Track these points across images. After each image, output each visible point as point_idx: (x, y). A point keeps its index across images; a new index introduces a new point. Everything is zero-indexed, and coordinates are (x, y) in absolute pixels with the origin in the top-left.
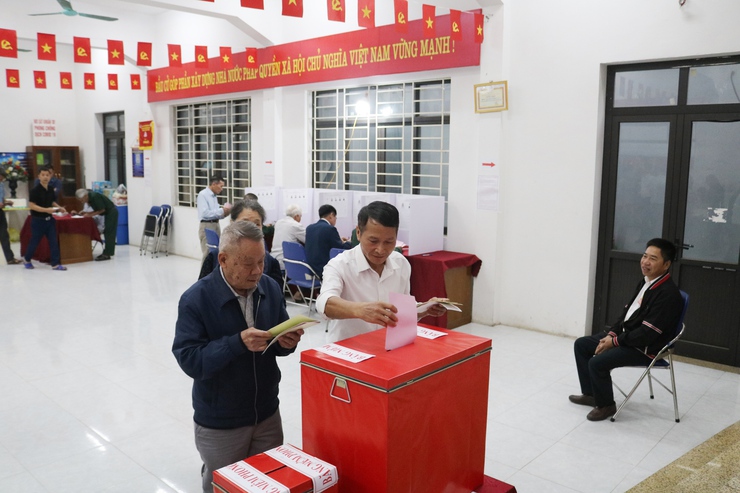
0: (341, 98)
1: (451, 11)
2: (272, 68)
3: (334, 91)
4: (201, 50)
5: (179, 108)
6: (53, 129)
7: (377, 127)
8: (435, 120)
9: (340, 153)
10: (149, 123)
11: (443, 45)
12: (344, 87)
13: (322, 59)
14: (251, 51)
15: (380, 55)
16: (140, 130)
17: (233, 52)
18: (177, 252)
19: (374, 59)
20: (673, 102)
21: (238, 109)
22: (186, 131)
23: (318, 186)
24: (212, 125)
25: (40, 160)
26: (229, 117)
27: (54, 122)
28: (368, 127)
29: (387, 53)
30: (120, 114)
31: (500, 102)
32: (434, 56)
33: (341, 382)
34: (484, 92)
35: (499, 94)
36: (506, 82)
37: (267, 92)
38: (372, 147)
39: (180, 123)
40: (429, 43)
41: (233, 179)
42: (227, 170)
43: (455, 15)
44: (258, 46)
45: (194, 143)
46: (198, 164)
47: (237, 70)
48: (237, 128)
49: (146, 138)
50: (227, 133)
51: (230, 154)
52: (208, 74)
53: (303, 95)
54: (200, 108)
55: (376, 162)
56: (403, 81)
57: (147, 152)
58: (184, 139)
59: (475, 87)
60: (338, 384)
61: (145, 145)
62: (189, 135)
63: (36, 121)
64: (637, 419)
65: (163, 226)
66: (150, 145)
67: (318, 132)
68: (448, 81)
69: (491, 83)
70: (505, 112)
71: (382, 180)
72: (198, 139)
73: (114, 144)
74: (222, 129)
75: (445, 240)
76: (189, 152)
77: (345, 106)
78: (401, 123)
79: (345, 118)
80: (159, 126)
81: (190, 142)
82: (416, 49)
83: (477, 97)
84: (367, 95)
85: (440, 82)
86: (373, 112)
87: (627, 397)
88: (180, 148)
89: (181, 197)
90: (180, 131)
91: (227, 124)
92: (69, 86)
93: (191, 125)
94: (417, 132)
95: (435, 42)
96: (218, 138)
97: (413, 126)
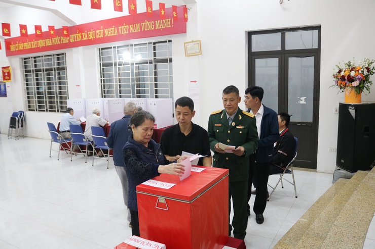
0: (115, 51)
1: (173, 6)
2: (77, 37)
3: (111, 48)
4: (38, 28)
5: (25, 59)
7: (135, 65)
8: (165, 61)
9: (116, 79)
10: (8, 67)
11: (167, 23)
12: (116, 46)
13: (104, 31)
14: (65, 28)
15: (135, 29)
16: (3, 71)
17: (56, 28)
18: (29, 136)
19: (132, 31)
20: (279, 48)
21: (58, 59)
22: (30, 71)
23: (105, 97)
24: (44, 68)
26: (54, 63)
28: (130, 66)
29: (138, 28)
31: (197, 50)
32: (163, 29)
33: (162, 200)
34: (189, 46)
35: (197, 46)
36: (200, 41)
37: (74, 49)
38: (133, 75)
39: (26, 67)
40: (160, 22)
41: (58, 95)
42: (55, 91)
43: (174, 8)
44: (69, 25)
45: (35, 77)
46: (38, 89)
47: (58, 38)
48: (58, 69)
49: (7, 76)
50: (53, 71)
51: (56, 82)
52: (41, 41)
53: (94, 50)
54: (37, 59)
55: (135, 83)
56: (147, 42)
57: (8, 83)
58: (28, 75)
59: (185, 43)
60: (160, 201)
61: (7, 80)
62: (32, 73)
64: (278, 199)
65: (20, 122)
66: (10, 79)
67: (103, 69)
68: (170, 41)
69: (193, 41)
70: (200, 56)
71: (139, 92)
72: (37, 75)
74: (51, 70)
75: (173, 120)
76: (33, 82)
77: (117, 55)
78: (147, 63)
79: (117, 61)
80: (14, 69)
81: (32, 77)
82: (153, 26)
83: (186, 49)
84: (128, 49)
85: (166, 42)
86: (132, 58)
87: (274, 189)
88: (27, 80)
89: (29, 106)
90: (26, 71)
91: (53, 67)
93: (32, 68)
94: (155, 67)
95: (163, 22)
96: (48, 74)
97: (153, 64)
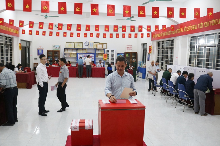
0: (197, 39)
2: (179, 30)
3: (195, 37)
5: (159, 42)
6: (131, 48)
7: (206, 47)
9: (196, 56)
10: (151, 46)
12: (198, 35)
13: (191, 27)
14: (172, 26)
15: (206, 25)
16: (149, 48)
19: (205, 26)
21: (172, 42)
23: (190, 66)
24: (165, 47)
25: (127, 55)
26: (169, 45)
27: (131, 46)
28: (204, 48)
29: (208, 24)
30: (146, 44)
37: (177, 37)
38: (205, 54)
39: (158, 46)
42: (168, 60)
44: (175, 24)
46: (162, 58)
47: (171, 31)
48: (171, 48)
49: (150, 50)
50: (169, 49)
51: (169, 55)
52: (164, 33)
53: (187, 38)
54: (164, 42)
55: (205, 59)
56: (214, 33)
57: (150, 54)
58: (159, 51)
63: (127, 46)
66: (151, 52)
67: (191, 49)
71: (207, 64)
72: (163, 51)
73: (145, 52)
76: (160, 54)
77: (198, 41)
78: (213, 46)
79: (198, 45)
80: (154, 47)
81: (161, 51)
82: (217, 22)
84: (204, 37)
86: (205, 43)
88: (158, 53)
90: (159, 48)
91: (169, 47)
92: (131, 37)
93: (161, 47)
94: (219, 49)
97: (217, 47)
